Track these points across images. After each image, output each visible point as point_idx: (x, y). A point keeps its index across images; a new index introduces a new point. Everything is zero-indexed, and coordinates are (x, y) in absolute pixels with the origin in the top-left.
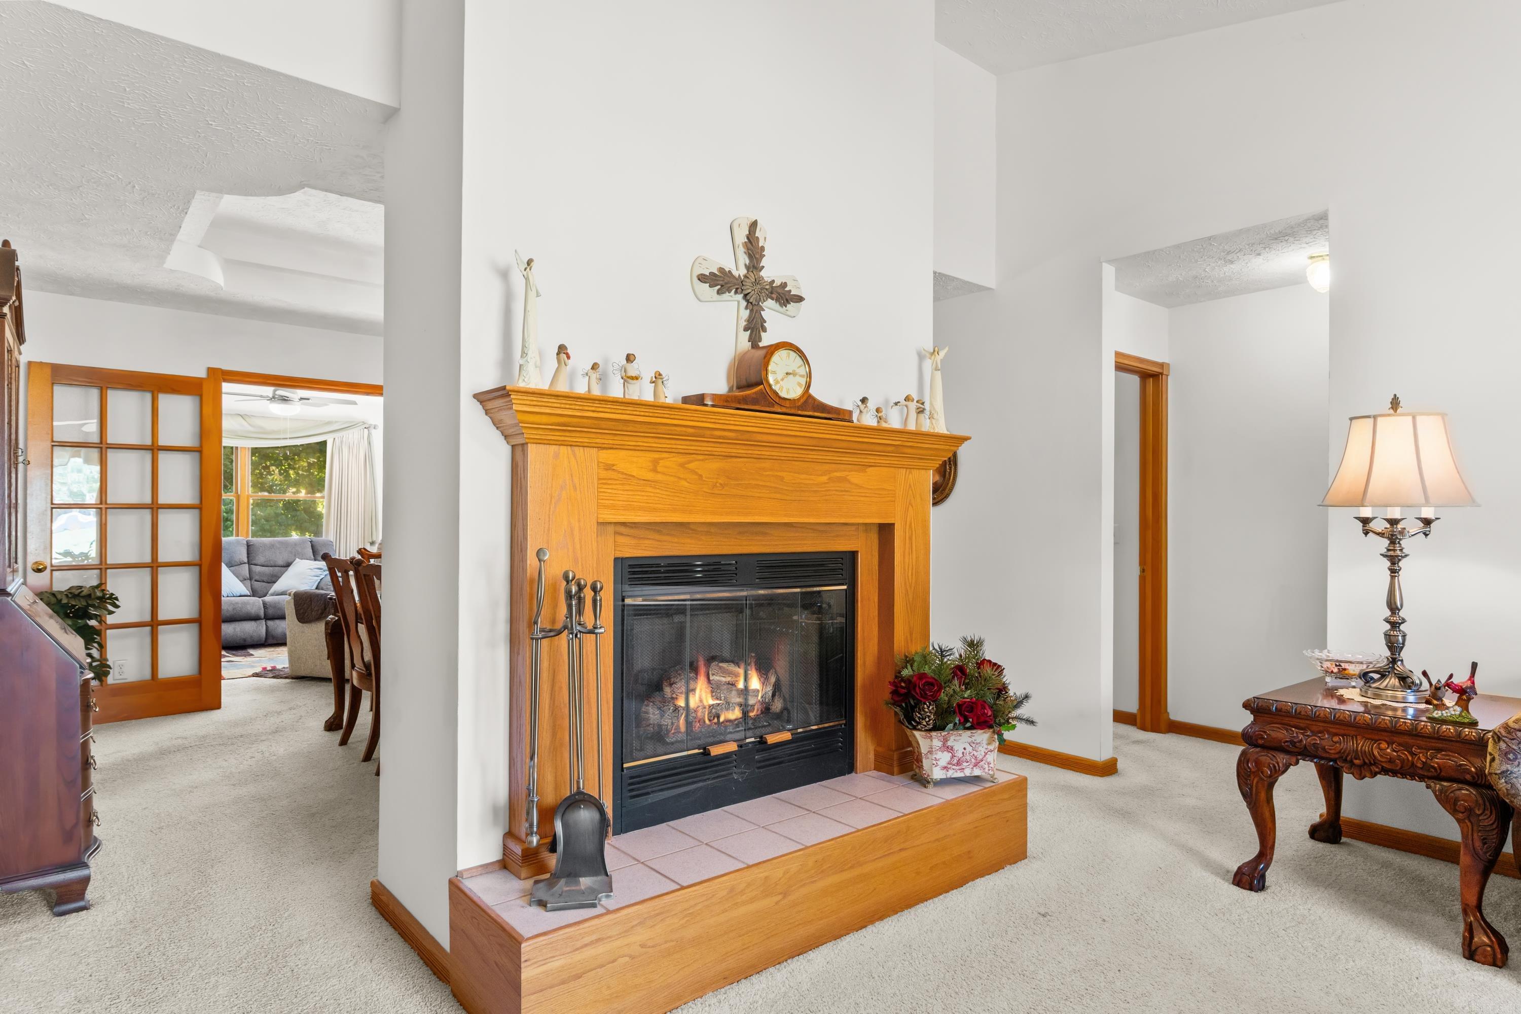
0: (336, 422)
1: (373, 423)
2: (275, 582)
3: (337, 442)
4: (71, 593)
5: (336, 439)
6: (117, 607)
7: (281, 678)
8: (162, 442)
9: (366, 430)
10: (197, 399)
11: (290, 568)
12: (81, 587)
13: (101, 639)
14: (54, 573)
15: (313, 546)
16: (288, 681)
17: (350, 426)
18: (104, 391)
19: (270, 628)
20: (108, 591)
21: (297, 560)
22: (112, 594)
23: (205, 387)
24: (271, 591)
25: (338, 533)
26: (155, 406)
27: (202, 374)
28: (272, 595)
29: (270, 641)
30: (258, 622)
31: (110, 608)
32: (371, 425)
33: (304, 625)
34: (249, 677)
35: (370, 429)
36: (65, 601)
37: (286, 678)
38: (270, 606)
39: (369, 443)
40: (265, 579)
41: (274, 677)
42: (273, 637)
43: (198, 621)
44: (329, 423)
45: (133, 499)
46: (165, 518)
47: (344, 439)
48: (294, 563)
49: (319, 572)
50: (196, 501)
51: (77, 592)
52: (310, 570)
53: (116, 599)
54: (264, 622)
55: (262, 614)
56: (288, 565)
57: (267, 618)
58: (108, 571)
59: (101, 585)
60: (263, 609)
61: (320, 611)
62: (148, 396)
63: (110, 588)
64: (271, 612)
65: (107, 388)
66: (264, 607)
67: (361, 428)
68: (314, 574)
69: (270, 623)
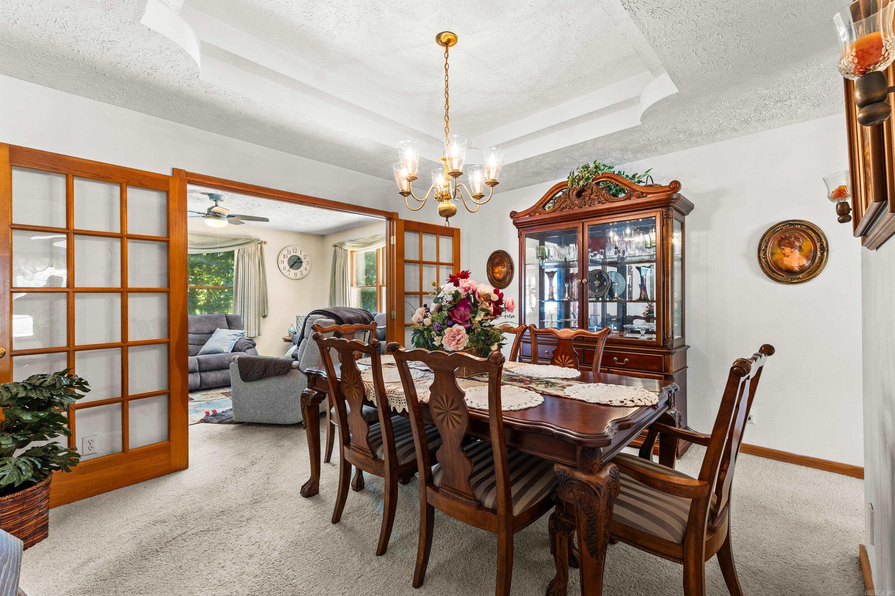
0: (240, 239)
1: (264, 240)
2: (203, 345)
3: (241, 251)
4: (30, 384)
5: (241, 250)
6: (87, 390)
7: (226, 423)
8: (130, 231)
9: (259, 245)
10: (164, 195)
11: (213, 335)
12: (43, 376)
13: (69, 427)
14: (14, 358)
15: (227, 320)
16: (232, 426)
17: (249, 241)
18: (70, 179)
19: (203, 378)
20: (77, 376)
21: (218, 329)
22: (81, 379)
23: (171, 184)
24: (202, 351)
25: (243, 311)
26: (124, 197)
27: (169, 173)
28: (202, 354)
29: (203, 387)
30: (195, 374)
31: (78, 391)
32: (263, 241)
33: (247, 383)
34: (198, 423)
35: (262, 244)
36: (22, 394)
37: (230, 423)
38: (203, 362)
39: (261, 253)
40: (196, 343)
41: (219, 423)
42: (206, 384)
43: (167, 393)
44: (235, 239)
45: (101, 284)
46: (133, 301)
47: (246, 250)
48: (216, 331)
49: (235, 337)
50: (164, 286)
51: (38, 383)
52: (228, 336)
53: (86, 383)
54: (199, 374)
55: (197, 368)
56: (212, 333)
57: (201, 371)
58: (76, 352)
59: (69, 371)
60: (198, 365)
61: (261, 373)
62: (117, 189)
63: (79, 372)
64: (203, 366)
65: (73, 176)
66: (199, 363)
67: (256, 243)
68: (232, 338)
69: (203, 375)
